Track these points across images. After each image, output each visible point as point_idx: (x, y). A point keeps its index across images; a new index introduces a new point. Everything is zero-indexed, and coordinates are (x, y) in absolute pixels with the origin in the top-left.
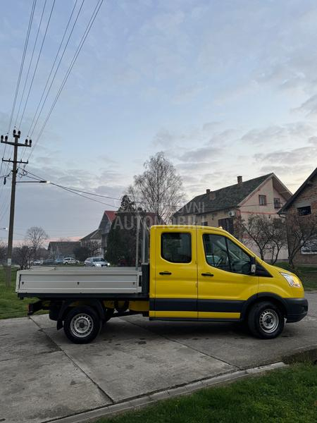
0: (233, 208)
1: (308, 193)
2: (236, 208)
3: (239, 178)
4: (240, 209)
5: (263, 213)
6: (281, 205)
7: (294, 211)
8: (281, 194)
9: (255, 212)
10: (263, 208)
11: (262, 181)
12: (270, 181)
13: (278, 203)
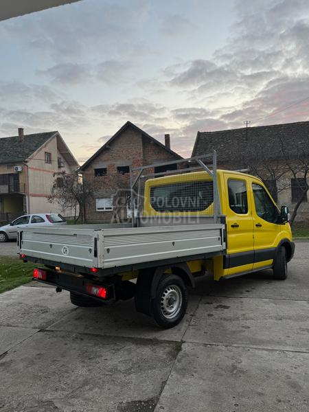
0: (20, 163)
1: (105, 156)
2: (23, 162)
3: (21, 130)
4: (28, 164)
5: (49, 171)
6: (62, 165)
7: (91, 171)
8: (62, 154)
9: (41, 169)
10: (48, 165)
11: (48, 138)
12: (55, 139)
13: (59, 163)
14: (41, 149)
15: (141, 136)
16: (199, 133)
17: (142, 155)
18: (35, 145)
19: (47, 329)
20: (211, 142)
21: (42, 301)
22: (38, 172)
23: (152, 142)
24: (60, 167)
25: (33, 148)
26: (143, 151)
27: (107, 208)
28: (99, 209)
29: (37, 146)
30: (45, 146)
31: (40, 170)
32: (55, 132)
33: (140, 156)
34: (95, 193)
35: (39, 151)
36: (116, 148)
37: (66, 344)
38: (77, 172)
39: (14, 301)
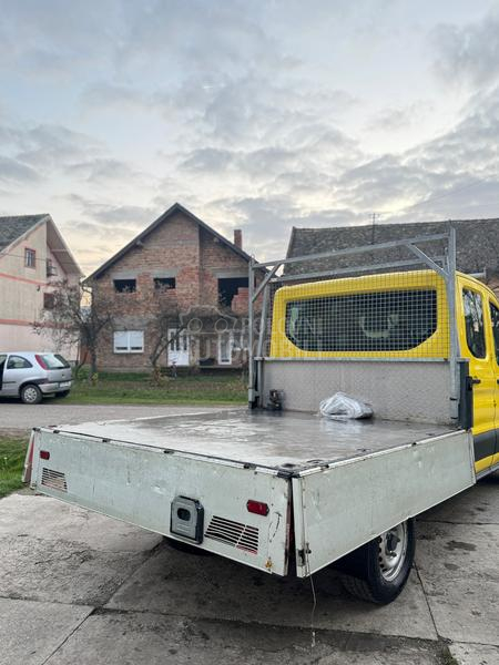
1: (133, 259)
5: (30, 281)
6: (53, 271)
7: (108, 284)
8: (53, 253)
9: (17, 276)
10: (29, 270)
11: (31, 225)
12: (44, 227)
13: (48, 269)
14: (19, 242)
15: (197, 229)
16: (295, 230)
17: (197, 261)
18: (8, 235)
19: (109, 606)
20: (315, 244)
21: (70, 530)
22: (10, 281)
23: (215, 240)
24: (49, 275)
25: (5, 240)
26: (201, 254)
27: (133, 348)
28: (118, 348)
29: (12, 237)
30: (26, 239)
31: (14, 278)
32: (44, 216)
33: (194, 262)
34: (117, 321)
35: (14, 246)
36: (153, 246)
37: (173, 652)
38: (82, 284)
39: (8, 530)
